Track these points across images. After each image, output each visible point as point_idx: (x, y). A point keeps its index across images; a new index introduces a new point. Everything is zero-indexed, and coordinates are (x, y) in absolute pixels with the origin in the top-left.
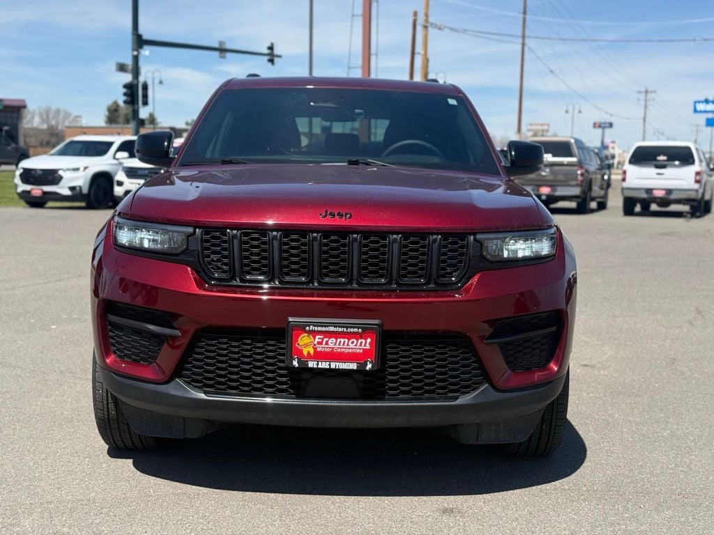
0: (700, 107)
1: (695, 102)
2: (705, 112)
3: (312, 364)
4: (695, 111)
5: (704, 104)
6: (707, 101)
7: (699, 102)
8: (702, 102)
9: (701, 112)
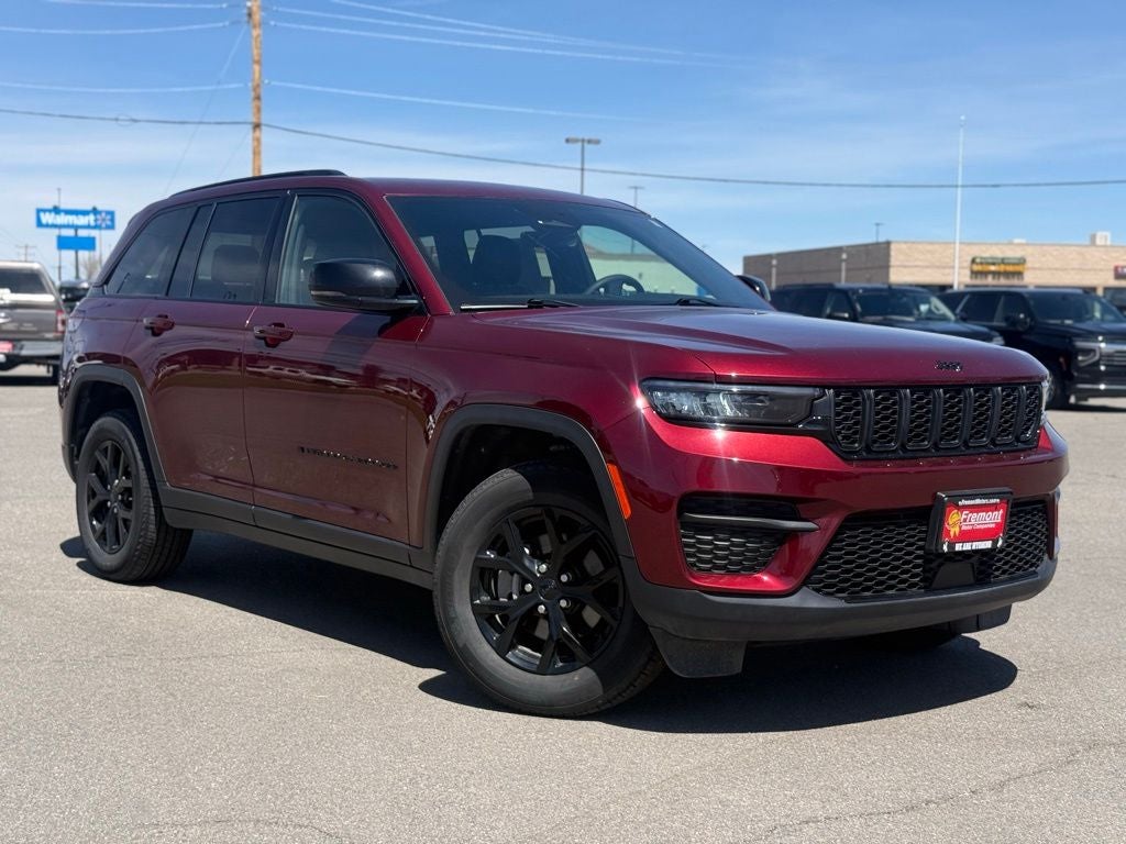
0: (47, 218)
1: (39, 211)
2: (55, 226)
3: (958, 547)
4: (40, 224)
5: (53, 214)
6: (56, 210)
7: (45, 211)
8: (50, 211)
9: (47, 226)
